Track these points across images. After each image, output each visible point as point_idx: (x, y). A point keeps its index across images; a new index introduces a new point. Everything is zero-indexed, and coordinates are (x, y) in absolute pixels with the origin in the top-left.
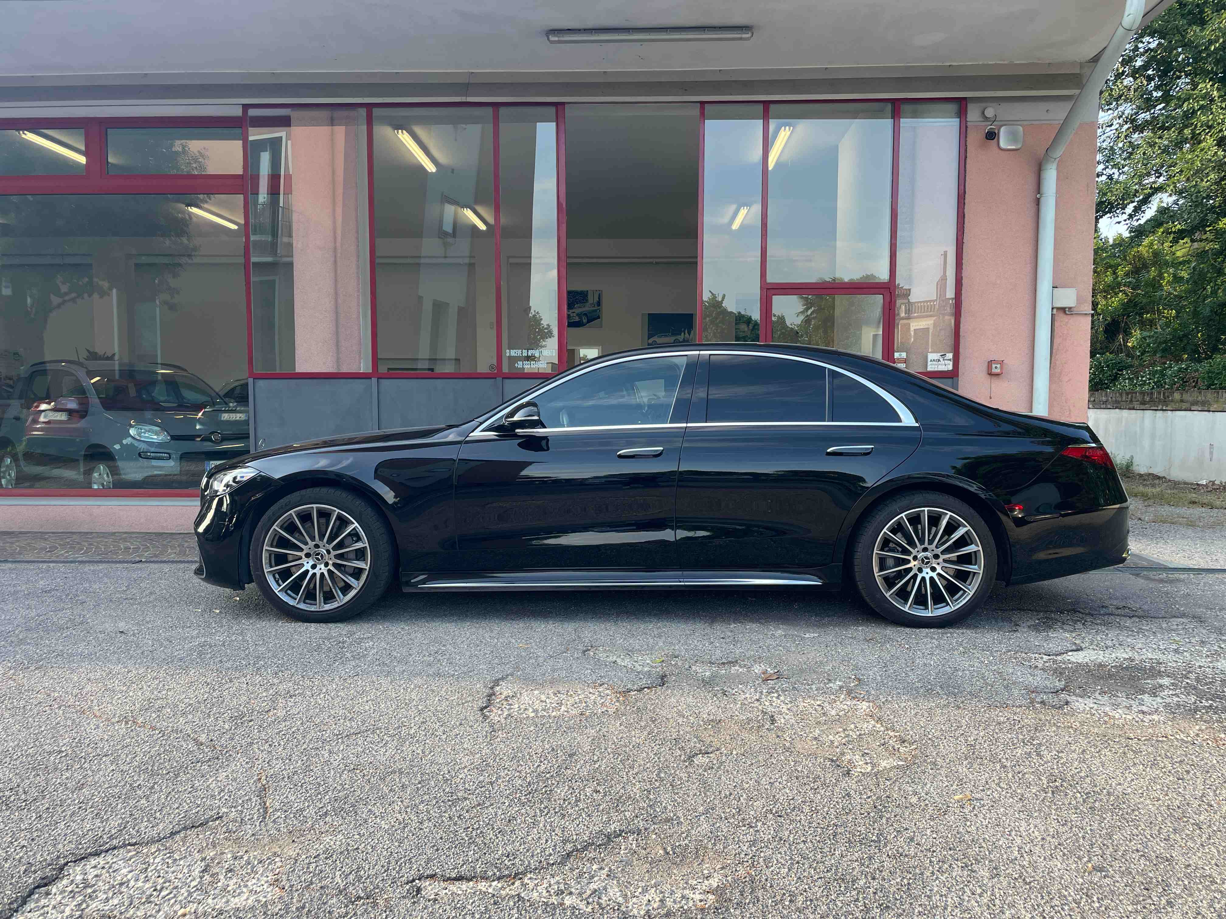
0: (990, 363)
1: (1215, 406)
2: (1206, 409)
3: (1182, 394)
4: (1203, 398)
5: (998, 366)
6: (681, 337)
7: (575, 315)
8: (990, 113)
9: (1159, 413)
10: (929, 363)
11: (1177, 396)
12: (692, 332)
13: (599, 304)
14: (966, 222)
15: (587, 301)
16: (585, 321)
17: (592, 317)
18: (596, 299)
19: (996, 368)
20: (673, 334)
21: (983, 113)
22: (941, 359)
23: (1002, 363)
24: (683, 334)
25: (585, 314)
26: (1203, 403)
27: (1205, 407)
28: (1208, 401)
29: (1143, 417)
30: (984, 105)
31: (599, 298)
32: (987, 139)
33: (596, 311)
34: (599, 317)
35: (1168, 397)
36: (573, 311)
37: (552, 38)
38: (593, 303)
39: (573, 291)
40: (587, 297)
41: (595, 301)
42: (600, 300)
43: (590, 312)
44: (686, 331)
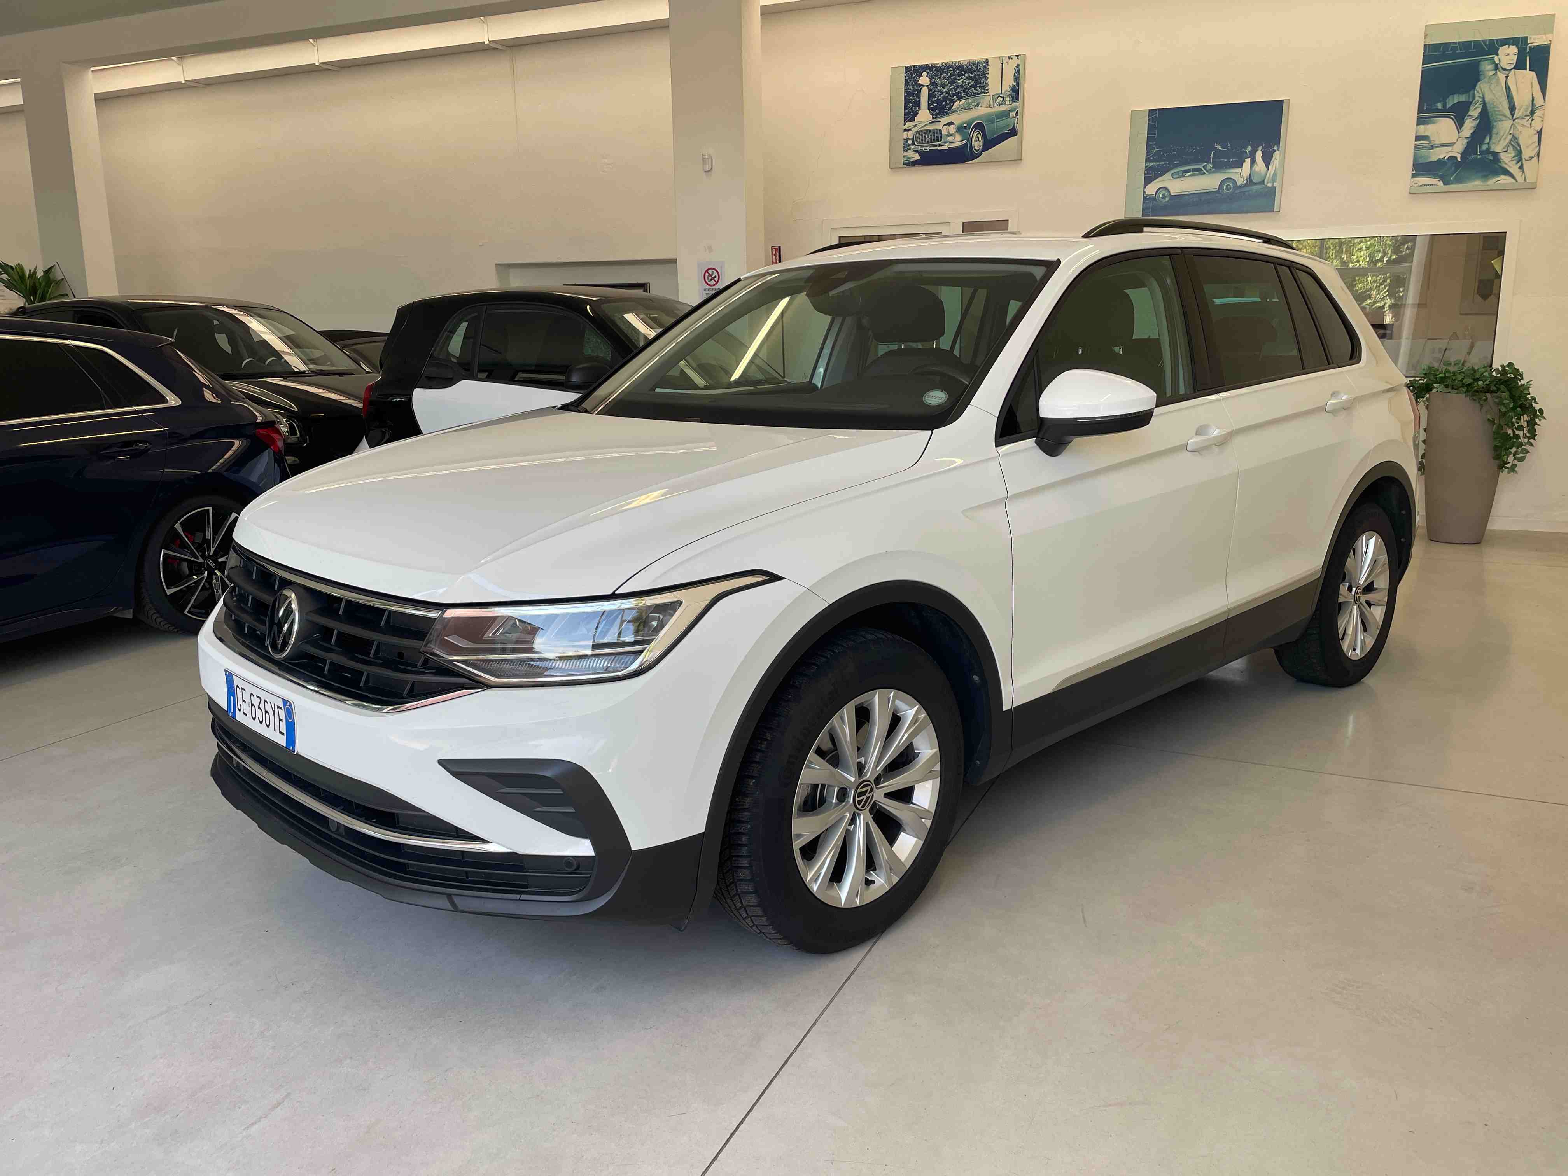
6: (1241, 174)
7: (952, 130)
12: (1277, 155)
13: (1015, 93)
15: (984, 89)
16: (977, 144)
17: (997, 134)
18: (1009, 81)
20: (1219, 167)
24: (1248, 161)
25: (979, 127)
31: (1017, 78)
33: (1005, 114)
34: (1013, 132)
36: (948, 119)
38: (1001, 94)
39: (950, 66)
40: (986, 79)
41: (1006, 88)
42: (1018, 84)
43: (991, 120)
44: (1259, 154)
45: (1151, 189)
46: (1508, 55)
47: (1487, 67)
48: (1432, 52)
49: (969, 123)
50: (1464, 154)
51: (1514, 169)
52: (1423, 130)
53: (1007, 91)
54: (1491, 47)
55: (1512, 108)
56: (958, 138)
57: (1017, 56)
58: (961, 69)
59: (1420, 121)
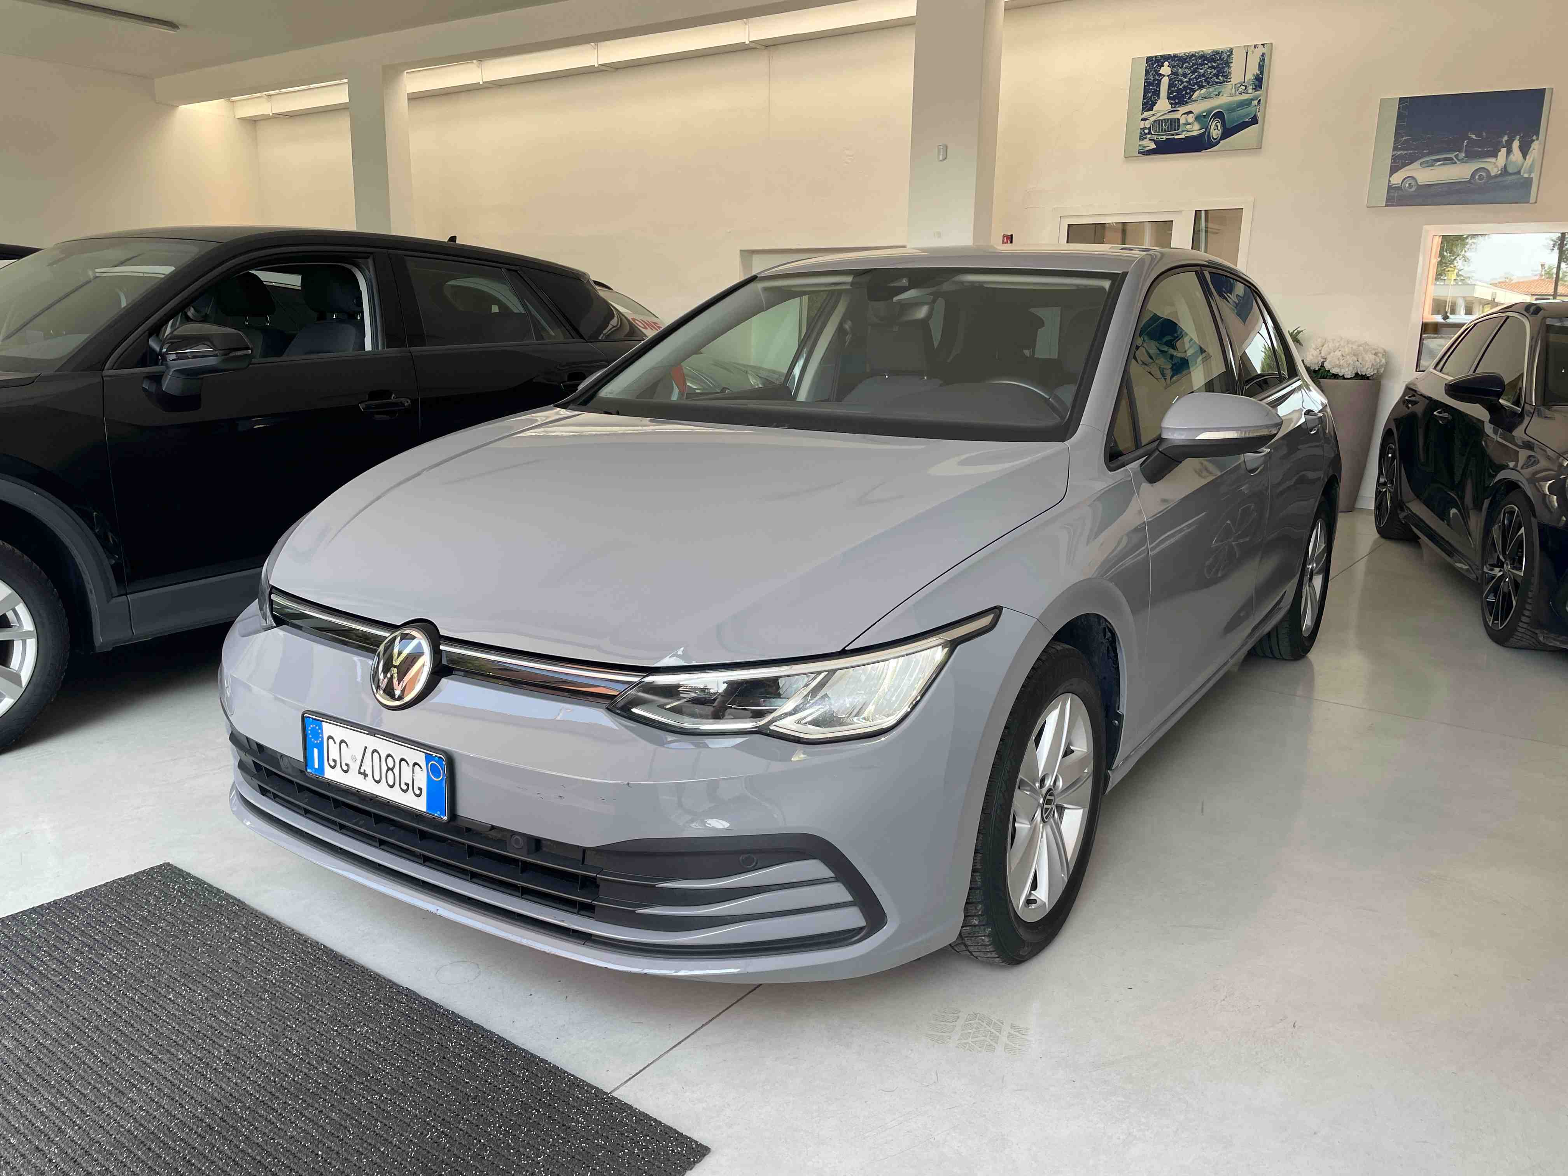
7: (1191, 119)
12: (1535, 145)
15: (1227, 77)
16: (1215, 133)
17: (1238, 122)
18: (1253, 70)
20: (1471, 156)
24: (1504, 151)
25: (1219, 115)
31: (1261, 67)
33: (1247, 103)
34: (1254, 121)
36: (1188, 108)
38: (1244, 82)
39: (1193, 55)
40: (1229, 67)
41: (1250, 76)
42: (1262, 73)
43: (1232, 108)
44: (1516, 144)
45: (1397, 178)
49: (1209, 112)
53: (1250, 80)
56: (1197, 126)
57: (1263, 45)
58: (1204, 58)
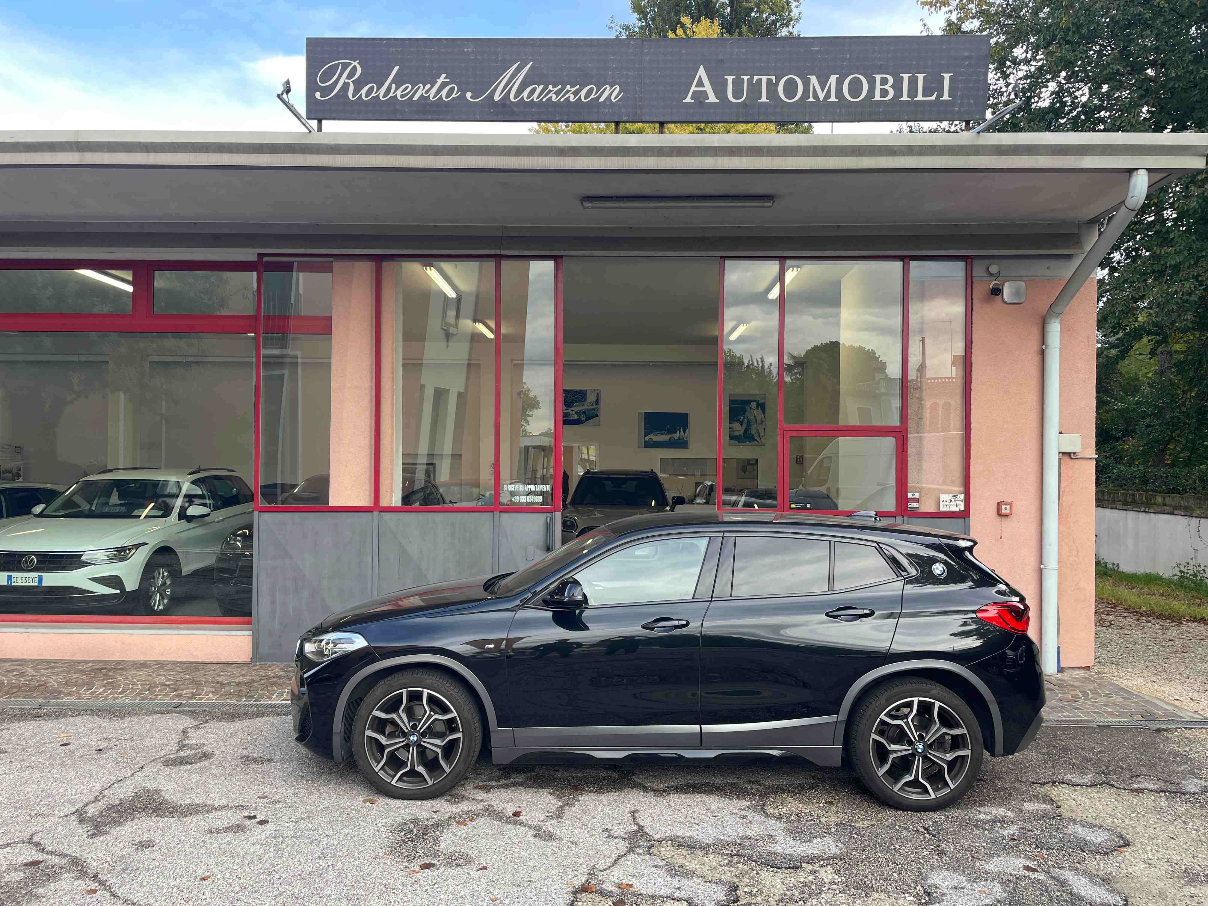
0: (999, 505)
1: (1198, 512)
2: (1189, 514)
3: (1164, 498)
4: (1186, 504)
5: (1008, 507)
6: (676, 435)
7: (574, 413)
8: (994, 269)
9: (1142, 515)
10: (941, 503)
11: (1159, 499)
12: (688, 430)
13: (597, 402)
14: (973, 370)
15: (586, 400)
16: (583, 419)
17: (591, 416)
18: (595, 398)
19: (1006, 508)
20: (668, 433)
21: (988, 269)
22: (953, 500)
23: (1011, 504)
24: (678, 431)
25: (584, 413)
26: (1186, 509)
27: (1188, 512)
28: (1191, 507)
29: (1126, 518)
30: (987, 262)
31: (597, 397)
32: (992, 294)
33: (594, 409)
34: (597, 416)
35: (1151, 500)
36: (572, 409)
37: (587, 204)
38: (592, 402)
39: (573, 391)
40: (586, 396)
42: (598, 400)
43: (588, 410)
44: (681, 430)
45: (647, 439)
46: (754, 405)
47: (748, 408)
48: (732, 402)
49: (580, 411)
50: (744, 434)
51: (758, 439)
52: (731, 426)
53: (594, 401)
54: (749, 402)
55: (756, 421)
56: (576, 416)
57: (597, 390)
58: (576, 392)
59: (730, 423)
